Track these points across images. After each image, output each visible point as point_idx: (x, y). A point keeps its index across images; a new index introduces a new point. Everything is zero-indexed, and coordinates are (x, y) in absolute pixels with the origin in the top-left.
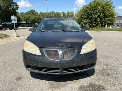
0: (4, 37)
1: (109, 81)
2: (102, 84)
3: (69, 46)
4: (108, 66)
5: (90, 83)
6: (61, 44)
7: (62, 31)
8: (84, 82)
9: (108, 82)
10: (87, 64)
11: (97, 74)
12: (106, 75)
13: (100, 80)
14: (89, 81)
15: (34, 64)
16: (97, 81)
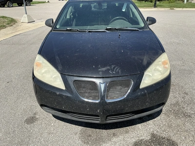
0: (8, 24)
1: (187, 131)
2: (174, 139)
3: (118, 72)
4: (187, 94)
5: (153, 135)
6: (104, 69)
7: (107, 29)
8: (142, 131)
9: (186, 133)
10: (150, 106)
11: (165, 114)
12: (183, 117)
13: (170, 126)
14: (152, 130)
15: (54, 104)
16: (164, 131)
